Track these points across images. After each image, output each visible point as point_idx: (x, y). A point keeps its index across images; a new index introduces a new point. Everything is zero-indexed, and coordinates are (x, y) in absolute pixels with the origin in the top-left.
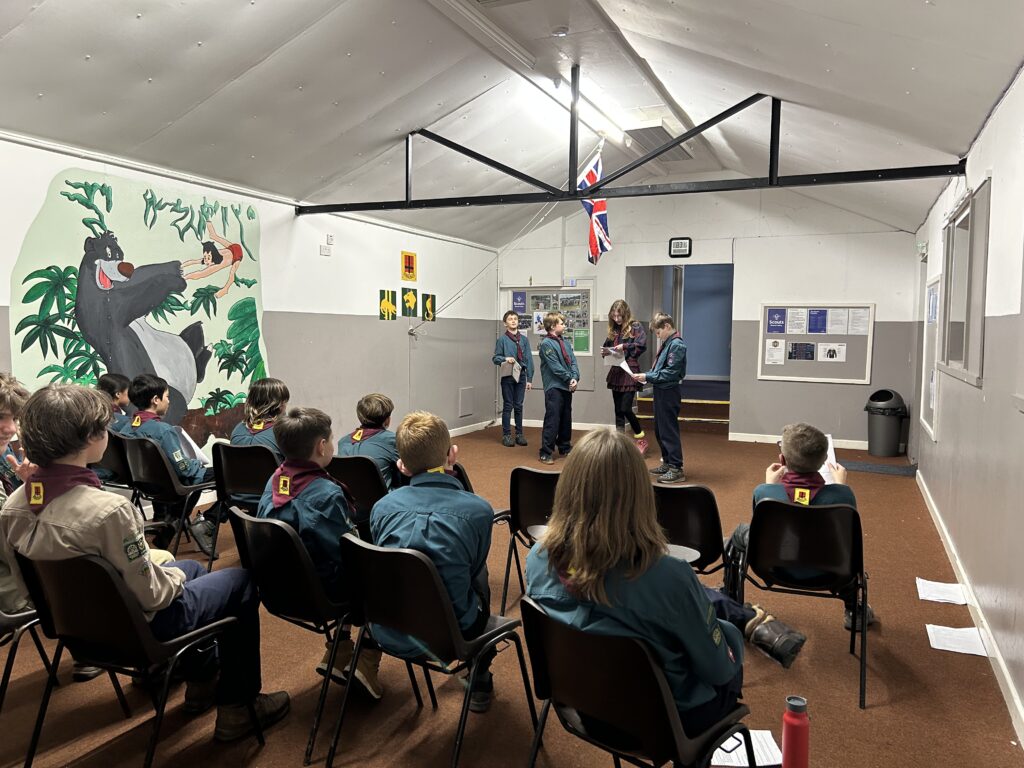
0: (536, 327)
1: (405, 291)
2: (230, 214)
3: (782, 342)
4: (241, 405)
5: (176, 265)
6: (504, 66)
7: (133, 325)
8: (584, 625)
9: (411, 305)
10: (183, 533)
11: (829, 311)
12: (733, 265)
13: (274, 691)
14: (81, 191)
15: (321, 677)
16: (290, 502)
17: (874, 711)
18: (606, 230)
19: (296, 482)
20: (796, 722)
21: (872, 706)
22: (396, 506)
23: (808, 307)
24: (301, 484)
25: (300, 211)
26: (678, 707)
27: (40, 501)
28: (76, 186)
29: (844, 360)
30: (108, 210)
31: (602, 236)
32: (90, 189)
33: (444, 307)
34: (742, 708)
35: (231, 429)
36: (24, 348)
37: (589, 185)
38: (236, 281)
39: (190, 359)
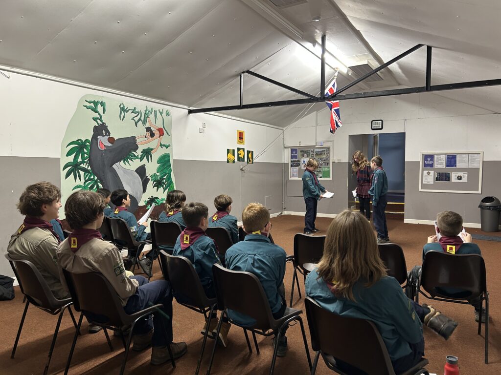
0: (303, 166)
1: (239, 149)
2: (158, 114)
3: (432, 172)
4: (163, 204)
5: (134, 138)
6: (288, 38)
7: (114, 166)
8: (341, 312)
9: (241, 156)
10: (136, 265)
11: (458, 156)
12: (405, 133)
13: (179, 342)
14: (92, 105)
15: (203, 336)
16: (189, 247)
17: (493, 365)
18: (339, 116)
19: (192, 237)
20: (452, 369)
21: (492, 363)
22: (238, 251)
23: (446, 154)
24: (194, 238)
25: (190, 112)
26: (390, 358)
27: (76, 246)
28: (90, 102)
29: (466, 181)
30: (104, 113)
31: (337, 120)
32: (96, 103)
33: (258, 157)
34: (425, 361)
35: (158, 215)
36: (66, 177)
37: (330, 94)
38: (161, 145)
39: (140, 182)
